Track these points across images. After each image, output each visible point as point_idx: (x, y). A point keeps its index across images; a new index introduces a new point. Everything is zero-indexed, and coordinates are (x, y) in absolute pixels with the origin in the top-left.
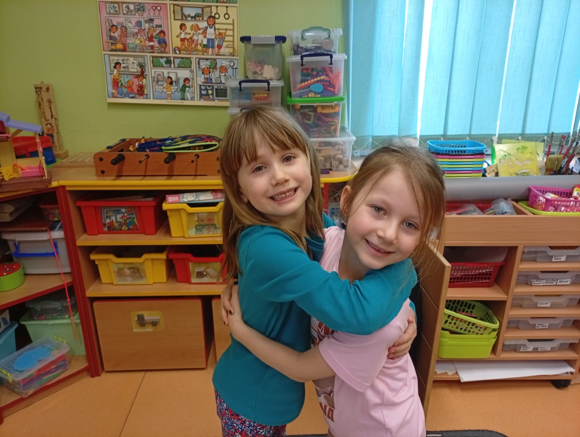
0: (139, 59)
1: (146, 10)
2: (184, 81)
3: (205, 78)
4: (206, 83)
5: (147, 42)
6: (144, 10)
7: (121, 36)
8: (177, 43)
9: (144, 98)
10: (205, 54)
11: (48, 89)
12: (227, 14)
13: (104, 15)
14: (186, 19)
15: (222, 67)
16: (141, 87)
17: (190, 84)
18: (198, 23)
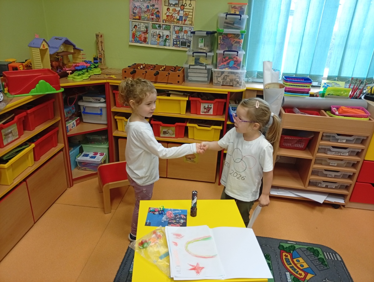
0: (146, 24)
2: (166, 37)
3: (176, 36)
4: (177, 38)
5: (150, 16)
7: (138, 12)
8: (165, 17)
9: (146, 44)
10: (178, 23)
11: (101, 36)
12: (190, 4)
14: (170, 6)
15: (185, 31)
16: (145, 38)
17: (169, 38)
18: (176, 8)
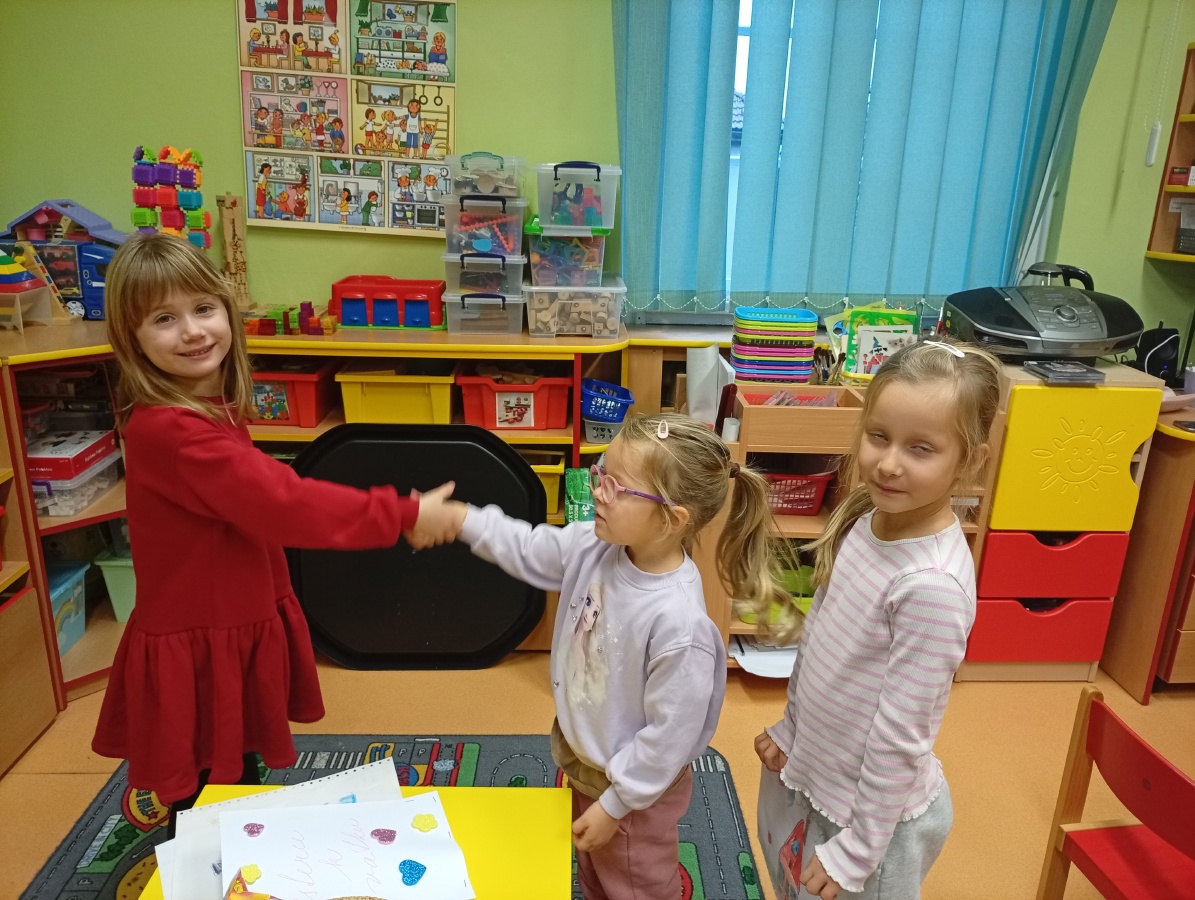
0: (300, 160)
1: (315, 87)
2: (369, 197)
3: (401, 193)
4: (403, 200)
5: (313, 135)
6: (310, 87)
7: (273, 124)
9: (304, 221)
10: (403, 155)
12: (438, 97)
13: (248, 89)
15: (429, 177)
16: (302, 204)
17: (379, 200)
18: (393, 110)
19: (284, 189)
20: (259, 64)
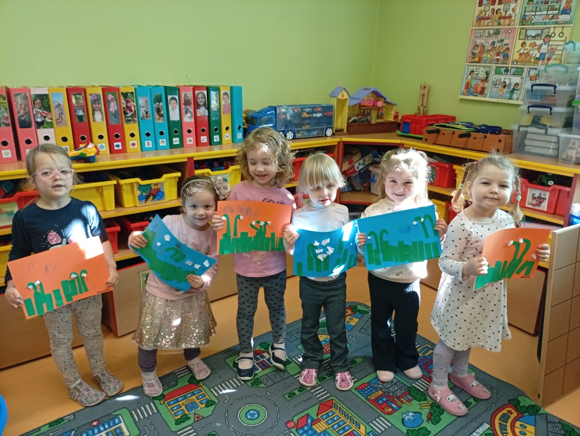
0: (487, 68)
1: (501, 34)
2: (515, 86)
5: (495, 56)
6: (499, 34)
7: (479, 52)
9: (482, 97)
10: (536, 64)
11: (425, 87)
12: (562, 32)
13: (473, 37)
14: (528, 39)
16: (483, 89)
17: (519, 87)
18: (536, 41)
19: (477, 82)
20: (479, 25)
